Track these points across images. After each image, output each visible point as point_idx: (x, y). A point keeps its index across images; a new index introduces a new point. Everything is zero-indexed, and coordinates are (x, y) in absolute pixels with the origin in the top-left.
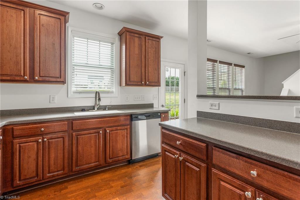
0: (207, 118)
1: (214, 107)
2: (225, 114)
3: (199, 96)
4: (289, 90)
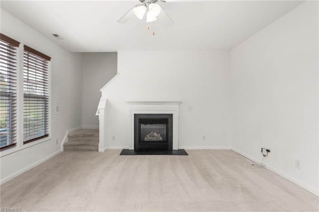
4: (107, 100)
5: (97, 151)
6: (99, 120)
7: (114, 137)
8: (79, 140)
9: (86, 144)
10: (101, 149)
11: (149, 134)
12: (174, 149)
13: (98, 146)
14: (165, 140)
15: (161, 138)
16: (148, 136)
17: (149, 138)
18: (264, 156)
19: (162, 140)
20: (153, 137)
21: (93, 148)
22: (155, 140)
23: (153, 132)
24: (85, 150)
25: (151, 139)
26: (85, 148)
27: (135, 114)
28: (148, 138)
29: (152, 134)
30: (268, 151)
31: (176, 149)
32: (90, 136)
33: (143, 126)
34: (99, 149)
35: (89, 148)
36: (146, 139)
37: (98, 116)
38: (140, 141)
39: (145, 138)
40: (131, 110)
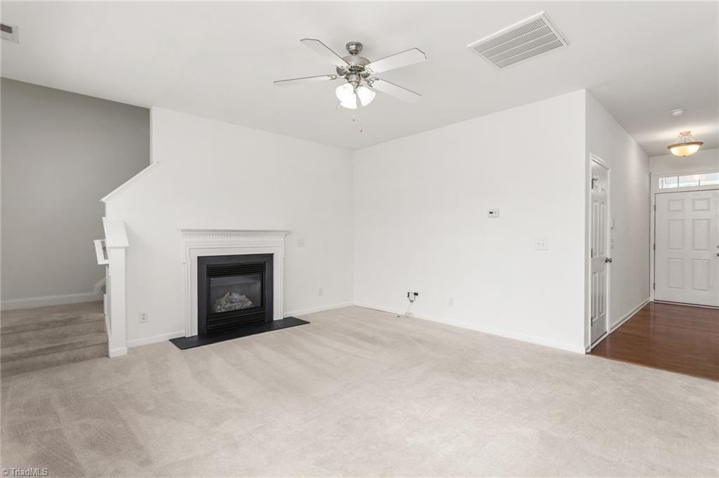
4: (126, 224)
5: (104, 356)
7: (144, 315)
8: (22, 342)
9: (64, 345)
10: (117, 349)
11: (224, 298)
12: (275, 319)
13: (106, 343)
14: (259, 304)
15: (250, 303)
16: (223, 301)
17: (227, 306)
18: (412, 301)
19: (253, 306)
20: (232, 302)
22: (238, 308)
23: (229, 294)
24: (58, 363)
25: (231, 308)
26: (61, 356)
27: (198, 258)
28: (222, 306)
29: (228, 298)
30: (416, 294)
31: (280, 319)
32: (65, 323)
33: (216, 281)
34: (110, 351)
35: (75, 353)
36: (220, 309)
38: (209, 314)
39: (219, 307)
40: (190, 249)
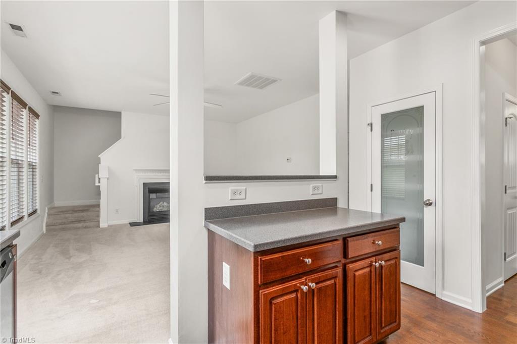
0: (228, 217)
1: (238, 197)
2: (255, 204)
3: (209, 179)
4: (108, 167)
5: (97, 227)
6: (100, 191)
7: (117, 210)
10: (103, 224)
13: (99, 221)
16: (158, 206)
17: (159, 209)
20: (163, 207)
21: (91, 224)
23: (162, 202)
26: (80, 225)
27: (144, 183)
28: (157, 209)
29: (161, 204)
33: (153, 196)
34: (101, 225)
36: (155, 210)
37: (99, 186)
38: (149, 212)
40: (139, 179)
